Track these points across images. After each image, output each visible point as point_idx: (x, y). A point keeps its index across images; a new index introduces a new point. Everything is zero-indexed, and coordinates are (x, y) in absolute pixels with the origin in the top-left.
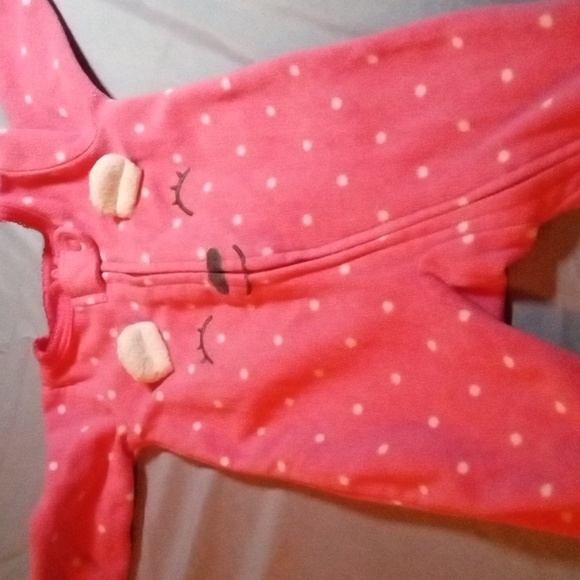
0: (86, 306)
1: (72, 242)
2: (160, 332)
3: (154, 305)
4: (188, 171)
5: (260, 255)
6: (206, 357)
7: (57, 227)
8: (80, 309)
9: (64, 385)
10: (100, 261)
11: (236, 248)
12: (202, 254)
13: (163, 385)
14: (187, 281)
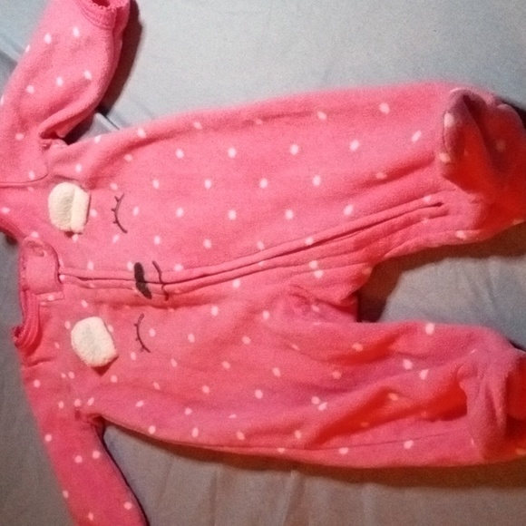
0: (47, 301)
1: (37, 249)
2: (106, 325)
3: (98, 303)
4: (123, 196)
5: (172, 270)
6: (143, 347)
7: (25, 237)
8: (43, 304)
10: (59, 265)
11: (154, 263)
12: (131, 266)
13: (112, 367)
14: (121, 287)
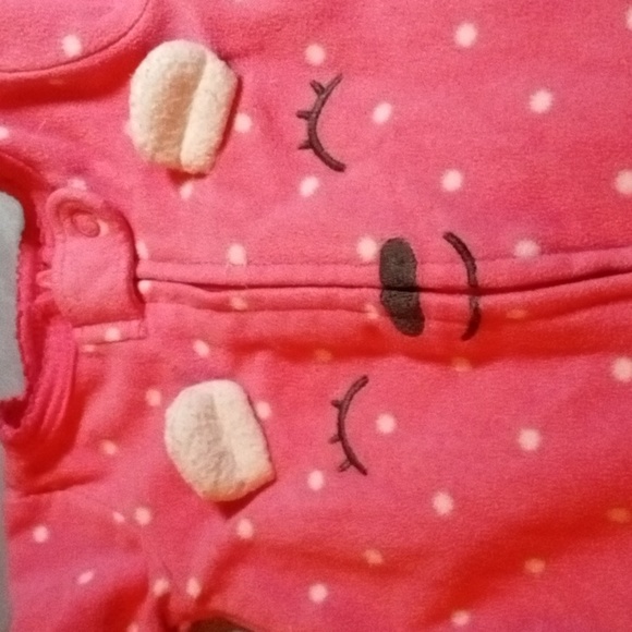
0: (102, 343)
1: (82, 219)
2: (251, 402)
3: (241, 349)
4: (338, 79)
5: (510, 255)
6: (351, 459)
7: (54, 189)
8: (90, 348)
9: (48, 489)
10: (135, 259)
11: (450, 237)
12: (368, 249)
13: (251, 506)
14: (329, 305)
